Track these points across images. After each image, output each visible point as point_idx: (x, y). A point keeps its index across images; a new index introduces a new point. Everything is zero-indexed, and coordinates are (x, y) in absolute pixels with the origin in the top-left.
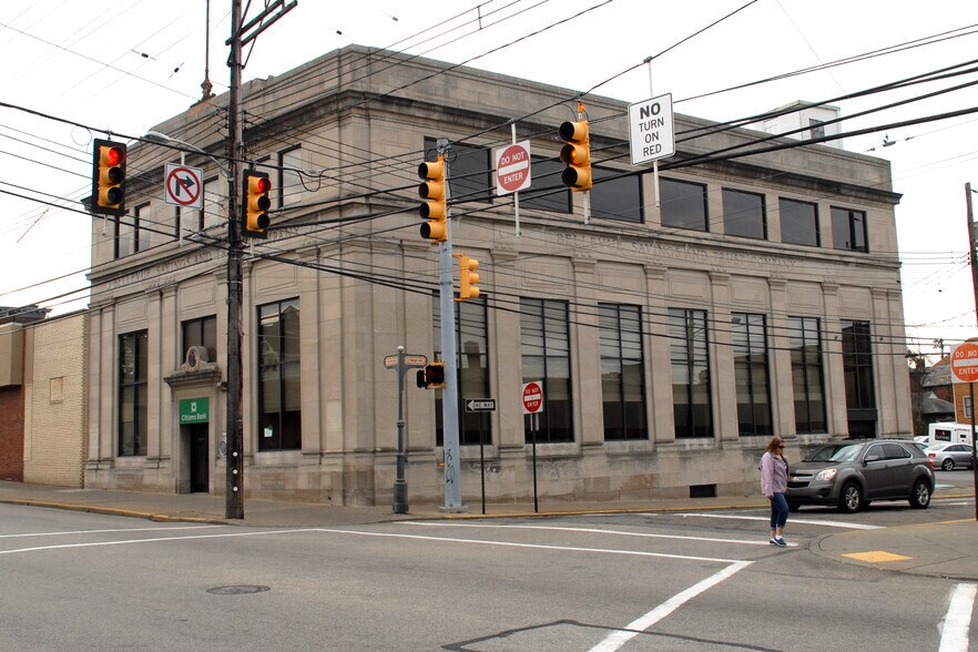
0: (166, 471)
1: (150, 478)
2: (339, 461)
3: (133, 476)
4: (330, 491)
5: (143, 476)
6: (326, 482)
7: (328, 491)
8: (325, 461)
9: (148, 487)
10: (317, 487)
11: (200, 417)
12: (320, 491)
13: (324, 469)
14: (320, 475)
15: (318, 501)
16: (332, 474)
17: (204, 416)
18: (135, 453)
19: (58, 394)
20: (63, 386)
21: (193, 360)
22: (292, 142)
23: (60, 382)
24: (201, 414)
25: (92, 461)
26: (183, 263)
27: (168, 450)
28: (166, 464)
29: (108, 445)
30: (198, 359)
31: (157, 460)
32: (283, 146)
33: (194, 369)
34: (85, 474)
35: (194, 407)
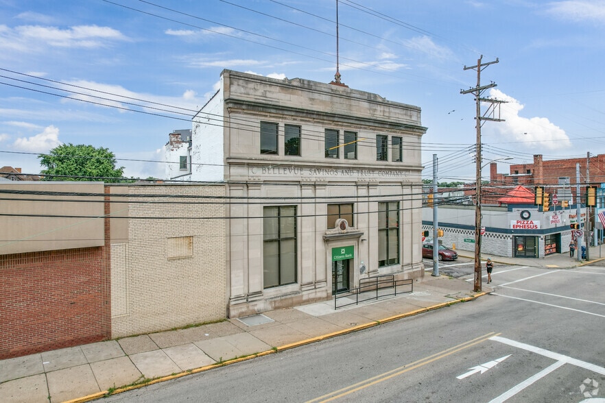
0: (323, 289)
1: (309, 296)
5: (302, 296)
11: (347, 256)
13: (415, 270)
17: (350, 256)
18: (280, 284)
19: (184, 251)
20: (190, 243)
21: (343, 226)
22: (399, 135)
23: (187, 241)
24: (348, 254)
25: (238, 297)
26: (332, 173)
27: (321, 277)
28: (323, 284)
29: (257, 283)
30: (347, 225)
31: (314, 284)
32: (395, 135)
33: (345, 231)
34: (231, 308)
35: (343, 251)
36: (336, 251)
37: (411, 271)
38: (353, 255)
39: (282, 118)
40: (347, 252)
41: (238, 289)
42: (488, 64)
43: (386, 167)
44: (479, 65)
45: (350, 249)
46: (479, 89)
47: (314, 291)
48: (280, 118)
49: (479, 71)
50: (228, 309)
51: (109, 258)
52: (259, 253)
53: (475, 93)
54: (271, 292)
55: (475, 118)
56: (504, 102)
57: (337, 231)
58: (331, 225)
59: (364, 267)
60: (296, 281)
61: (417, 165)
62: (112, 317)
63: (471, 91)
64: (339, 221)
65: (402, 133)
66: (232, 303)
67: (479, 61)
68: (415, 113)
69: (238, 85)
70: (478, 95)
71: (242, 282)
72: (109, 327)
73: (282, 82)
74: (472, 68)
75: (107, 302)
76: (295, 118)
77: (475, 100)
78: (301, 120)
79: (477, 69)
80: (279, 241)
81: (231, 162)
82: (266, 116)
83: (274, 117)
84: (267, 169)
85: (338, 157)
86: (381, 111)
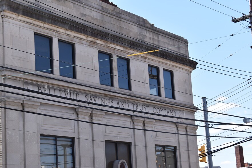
22: (170, 68)
26: (108, 101)
32: (166, 67)
39: (56, 32)
43: (161, 103)
48: (54, 31)
61: (190, 104)
64: (118, 162)
77: (249, 27)
78: (75, 37)
82: (41, 27)
83: (47, 29)
84: (42, 89)
85: (112, 85)
86: (150, 38)
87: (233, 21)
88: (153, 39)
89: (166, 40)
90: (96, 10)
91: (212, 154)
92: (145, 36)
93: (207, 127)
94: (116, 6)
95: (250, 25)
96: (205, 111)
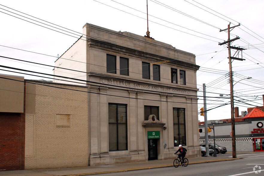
0: (143, 155)
1: (134, 157)
2: (198, 148)
3: (125, 158)
4: (197, 154)
5: (131, 157)
6: (196, 153)
7: (196, 155)
8: (195, 148)
9: (134, 161)
10: (194, 154)
11: (156, 137)
12: (194, 155)
13: (195, 150)
14: (194, 151)
15: (194, 157)
16: (197, 151)
17: (158, 137)
18: (118, 150)
19: (65, 123)
20: (69, 119)
21: (153, 119)
22: (184, 69)
23: (66, 117)
24: (157, 136)
25: (95, 154)
26: (146, 87)
27: (141, 148)
28: (143, 152)
29: (105, 147)
30: (156, 119)
31: (137, 151)
32: (181, 69)
33: (155, 122)
34: (91, 160)
35: (154, 134)
36: (150, 133)
37: (193, 150)
38: (159, 136)
39: (118, 53)
40: (156, 135)
41: (95, 149)
42: (234, 27)
43: (177, 87)
44: (229, 28)
45: (158, 133)
46: (229, 41)
47: (138, 155)
48: (117, 53)
49: (229, 31)
50: (89, 161)
51: (24, 122)
52: (106, 130)
53: (227, 44)
54: (114, 153)
55: (228, 58)
56: (244, 49)
57: (150, 121)
58: (146, 118)
59: (166, 145)
60: (127, 149)
61: (194, 87)
62: (25, 156)
63: (225, 43)
64: (151, 116)
65: (185, 68)
66: (92, 157)
67: (229, 26)
68: (192, 58)
69: (94, 32)
70: (230, 45)
71: (97, 145)
72: (23, 162)
73: (118, 33)
74: (225, 30)
75: (23, 147)
76: (125, 53)
77: (227, 47)
78: (129, 55)
79: (227, 30)
80: (117, 124)
81: (91, 75)
82: (110, 51)
83: (113, 52)
84: (110, 81)
85: (149, 79)
86: (173, 54)
87: (219, 44)
88: (175, 55)
89: (182, 55)
90: (142, 42)
91: (207, 112)
92: (170, 53)
93: (205, 100)
94: (154, 39)
95: (228, 46)
96: (204, 92)
